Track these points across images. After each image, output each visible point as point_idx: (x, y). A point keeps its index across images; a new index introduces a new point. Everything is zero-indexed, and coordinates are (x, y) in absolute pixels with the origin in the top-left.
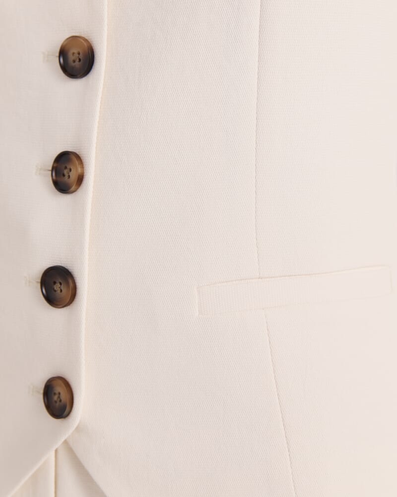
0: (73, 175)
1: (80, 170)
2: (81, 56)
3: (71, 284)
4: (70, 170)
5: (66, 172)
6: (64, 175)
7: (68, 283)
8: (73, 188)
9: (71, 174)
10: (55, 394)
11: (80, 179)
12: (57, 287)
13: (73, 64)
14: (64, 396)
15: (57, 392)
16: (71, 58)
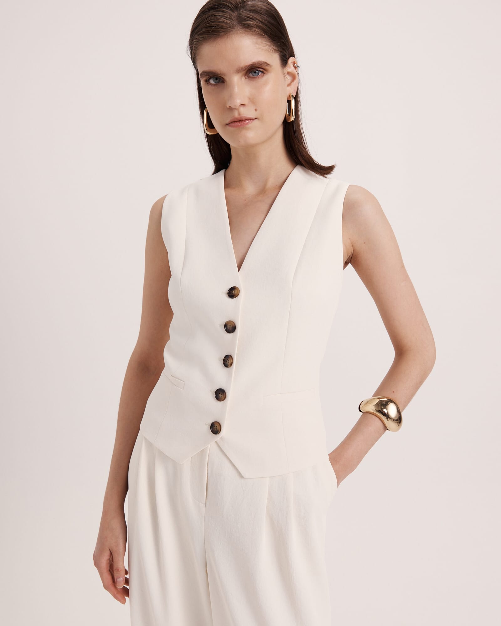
0: (230, 362)
1: (231, 361)
2: (231, 327)
3: (225, 395)
4: (229, 361)
5: (227, 361)
6: (227, 362)
7: (224, 395)
8: (229, 366)
9: (229, 362)
10: (215, 427)
11: (231, 364)
12: (220, 395)
13: (229, 329)
14: (218, 428)
15: (216, 426)
16: (228, 327)
